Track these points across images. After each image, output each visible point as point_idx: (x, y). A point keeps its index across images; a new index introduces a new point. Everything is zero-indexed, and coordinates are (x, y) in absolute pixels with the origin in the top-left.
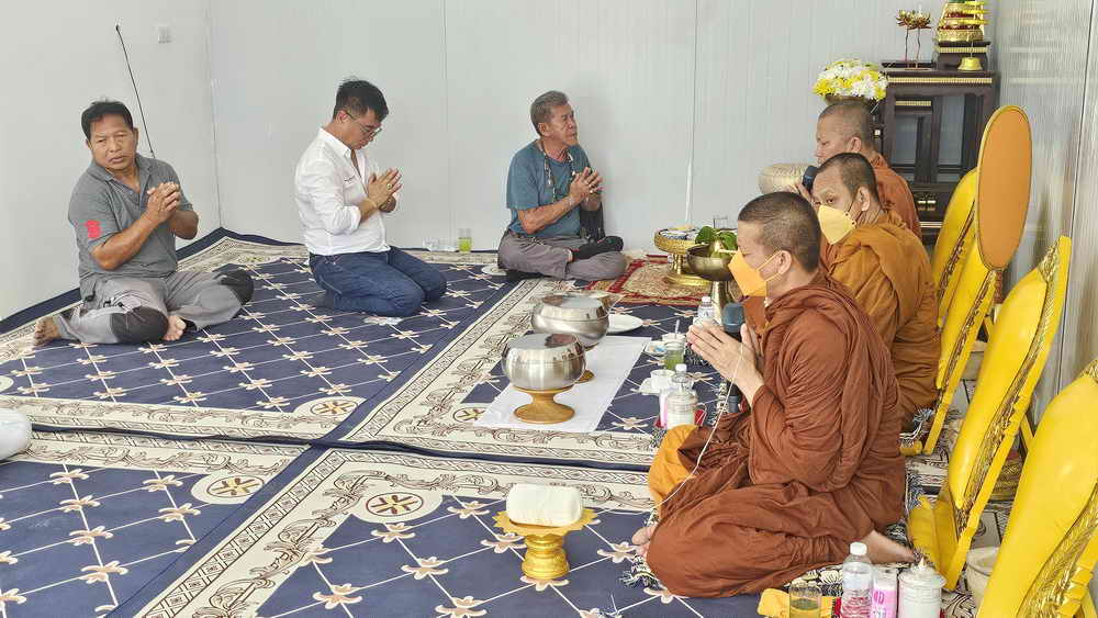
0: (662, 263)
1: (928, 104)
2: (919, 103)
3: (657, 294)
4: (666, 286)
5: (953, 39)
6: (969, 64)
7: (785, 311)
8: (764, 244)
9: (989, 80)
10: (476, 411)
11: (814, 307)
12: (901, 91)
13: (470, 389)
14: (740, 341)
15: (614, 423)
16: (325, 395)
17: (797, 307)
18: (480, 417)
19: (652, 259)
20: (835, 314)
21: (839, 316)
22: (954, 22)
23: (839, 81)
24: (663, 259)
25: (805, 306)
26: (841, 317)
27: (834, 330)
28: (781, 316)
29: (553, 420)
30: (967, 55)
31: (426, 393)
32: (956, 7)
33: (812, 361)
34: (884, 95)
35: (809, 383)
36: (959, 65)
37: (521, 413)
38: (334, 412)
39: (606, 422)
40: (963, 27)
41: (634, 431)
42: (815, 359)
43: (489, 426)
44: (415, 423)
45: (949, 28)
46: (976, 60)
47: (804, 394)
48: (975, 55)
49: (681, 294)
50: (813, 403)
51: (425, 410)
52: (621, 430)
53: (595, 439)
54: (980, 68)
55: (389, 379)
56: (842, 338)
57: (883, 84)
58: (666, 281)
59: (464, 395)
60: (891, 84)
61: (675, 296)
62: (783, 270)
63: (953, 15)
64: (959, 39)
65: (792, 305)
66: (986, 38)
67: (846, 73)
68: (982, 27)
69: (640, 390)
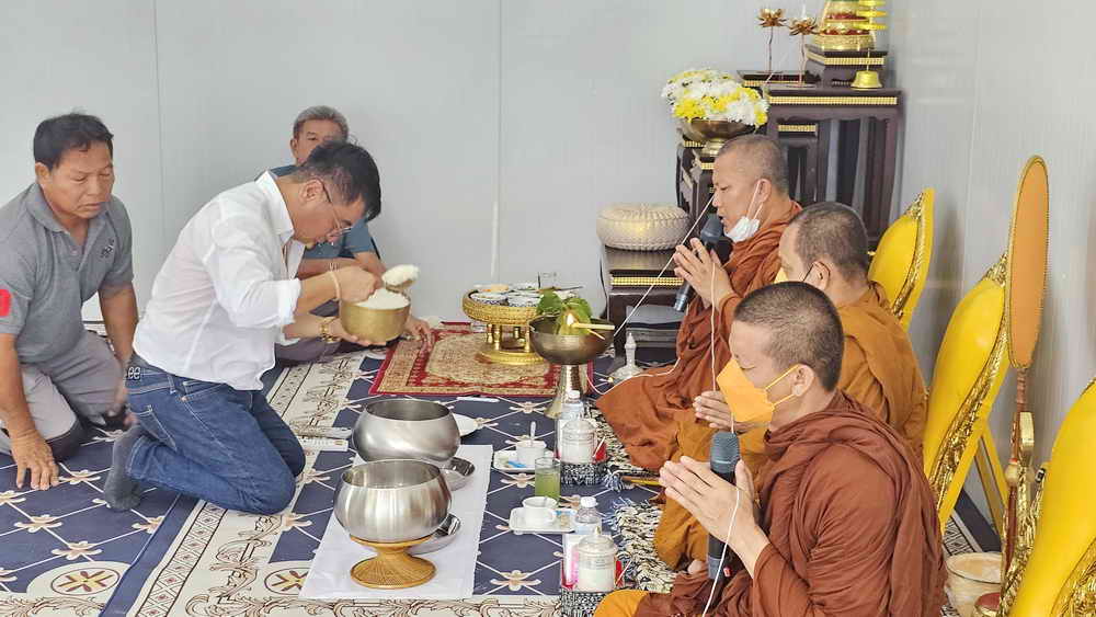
0: (465, 333)
1: (812, 128)
2: (801, 128)
3: (475, 380)
4: (483, 368)
5: (840, 48)
6: (865, 80)
7: (803, 447)
8: (774, 355)
9: (893, 101)
10: (294, 574)
11: (844, 441)
12: (787, 114)
13: (274, 539)
14: (734, 484)
15: (494, 581)
16: (63, 561)
17: (823, 441)
18: (305, 582)
19: (451, 327)
20: (877, 450)
21: (882, 453)
22: (841, 26)
23: (708, 100)
24: (464, 328)
25: (833, 440)
26: (884, 454)
27: (878, 471)
28: (796, 454)
29: (409, 582)
30: (862, 68)
31: (212, 549)
32: (842, 7)
33: (852, 517)
34: (764, 119)
35: (849, 547)
36: (852, 80)
37: (360, 573)
38: (88, 589)
39: (482, 581)
40: (852, 32)
41: (524, 591)
42: (856, 514)
43: (322, 597)
44: (213, 601)
45: (834, 32)
46: (875, 75)
47: (842, 561)
48: (873, 68)
49: (508, 378)
50: (854, 573)
51: (221, 579)
52: (506, 591)
53: (478, 607)
54: (880, 85)
55: (151, 531)
56: (889, 484)
57: (763, 105)
58: (482, 359)
59: (269, 551)
60: (773, 106)
61: (502, 383)
62: (799, 390)
63: (839, 16)
64: (848, 48)
65: (813, 438)
66: (878, 48)
67: (716, 90)
68: (872, 33)
69: (511, 527)
